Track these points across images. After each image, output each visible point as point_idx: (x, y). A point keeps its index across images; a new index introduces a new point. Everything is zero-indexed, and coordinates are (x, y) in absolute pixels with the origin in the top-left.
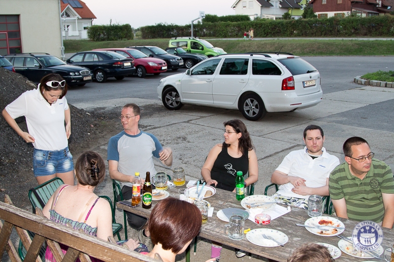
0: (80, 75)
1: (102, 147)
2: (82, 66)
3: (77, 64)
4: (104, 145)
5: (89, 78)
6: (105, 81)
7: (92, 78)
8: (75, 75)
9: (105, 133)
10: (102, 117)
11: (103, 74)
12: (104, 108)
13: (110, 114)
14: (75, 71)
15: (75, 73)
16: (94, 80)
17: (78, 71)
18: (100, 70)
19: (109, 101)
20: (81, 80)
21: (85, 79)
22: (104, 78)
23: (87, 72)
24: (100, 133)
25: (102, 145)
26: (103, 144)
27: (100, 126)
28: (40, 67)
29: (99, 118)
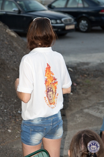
0: (62, 23)
1: (86, 111)
2: (65, 12)
3: (59, 10)
4: (88, 108)
5: (72, 27)
6: (90, 30)
7: (75, 27)
8: (57, 23)
9: (89, 94)
10: (86, 74)
11: (87, 22)
12: (87, 64)
13: (94, 71)
14: (56, 18)
15: (56, 20)
16: (77, 29)
17: (60, 18)
18: (84, 18)
19: (94, 55)
20: (63, 28)
21: (67, 28)
22: (88, 27)
23: (70, 20)
24: (83, 93)
25: (86, 108)
26: (87, 106)
27: (83, 85)
28: (19, 12)
29: (83, 76)
